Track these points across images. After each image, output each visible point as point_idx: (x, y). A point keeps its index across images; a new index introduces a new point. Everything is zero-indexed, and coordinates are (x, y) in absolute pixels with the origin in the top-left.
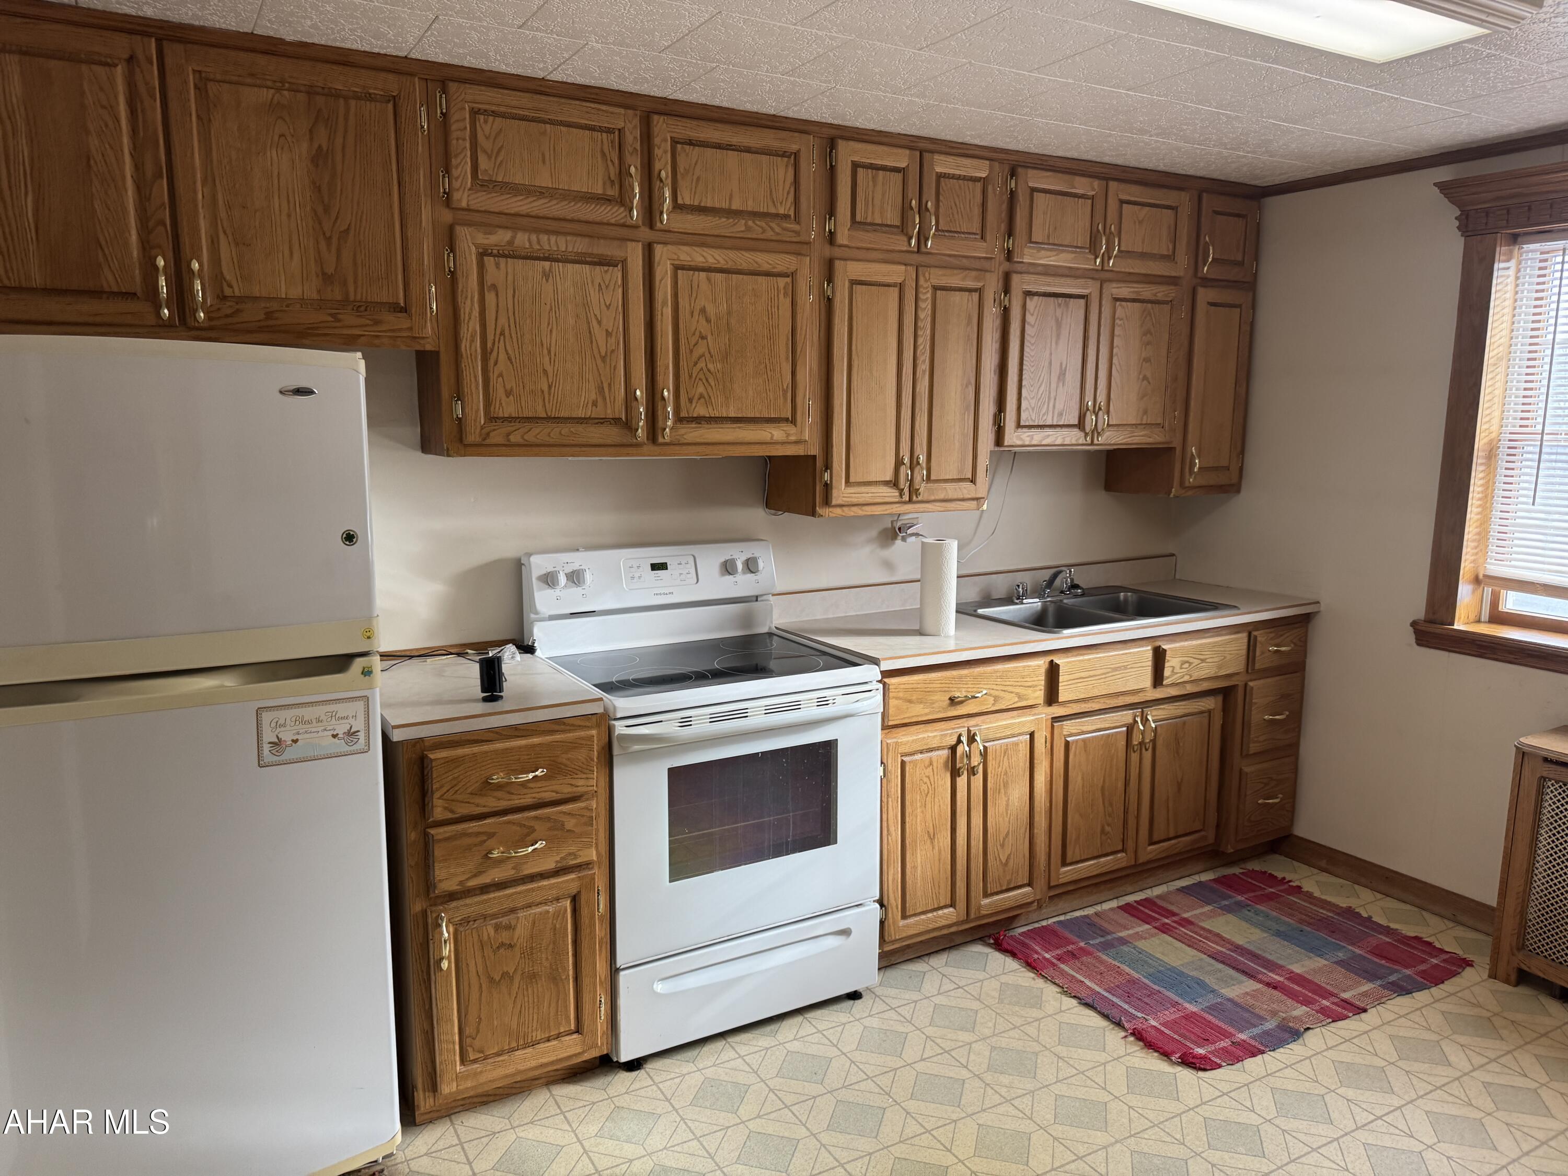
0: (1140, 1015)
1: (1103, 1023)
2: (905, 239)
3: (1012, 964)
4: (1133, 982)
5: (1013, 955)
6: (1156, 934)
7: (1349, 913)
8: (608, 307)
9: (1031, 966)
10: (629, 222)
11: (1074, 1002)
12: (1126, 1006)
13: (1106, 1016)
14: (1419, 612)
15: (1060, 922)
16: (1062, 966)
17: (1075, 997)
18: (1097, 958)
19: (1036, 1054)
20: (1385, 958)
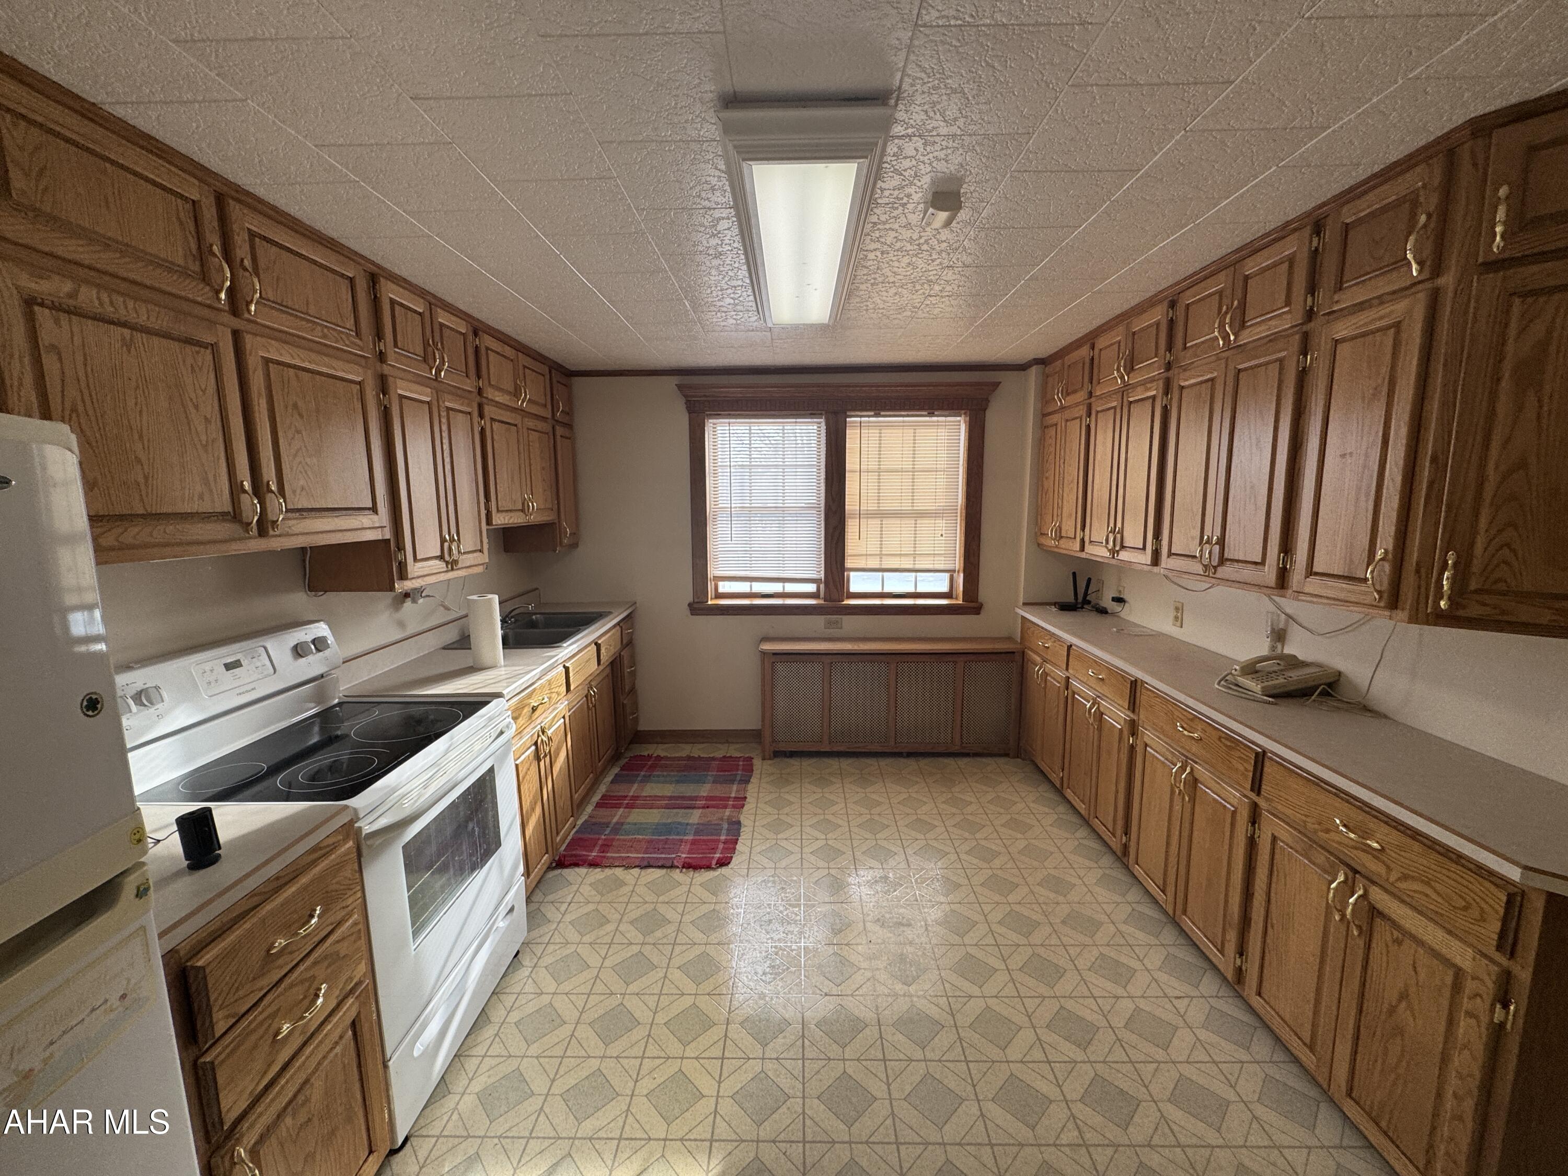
0: (674, 856)
1: (664, 871)
2: (428, 368)
3: (582, 871)
4: (650, 842)
5: (576, 865)
6: (629, 813)
7: (689, 758)
8: (204, 391)
9: (594, 864)
10: (216, 305)
11: (637, 870)
12: (663, 856)
13: (662, 867)
14: (690, 599)
15: (577, 832)
16: (609, 855)
17: (635, 867)
18: (618, 840)
19: (655, 909)
20: (725, 771)
